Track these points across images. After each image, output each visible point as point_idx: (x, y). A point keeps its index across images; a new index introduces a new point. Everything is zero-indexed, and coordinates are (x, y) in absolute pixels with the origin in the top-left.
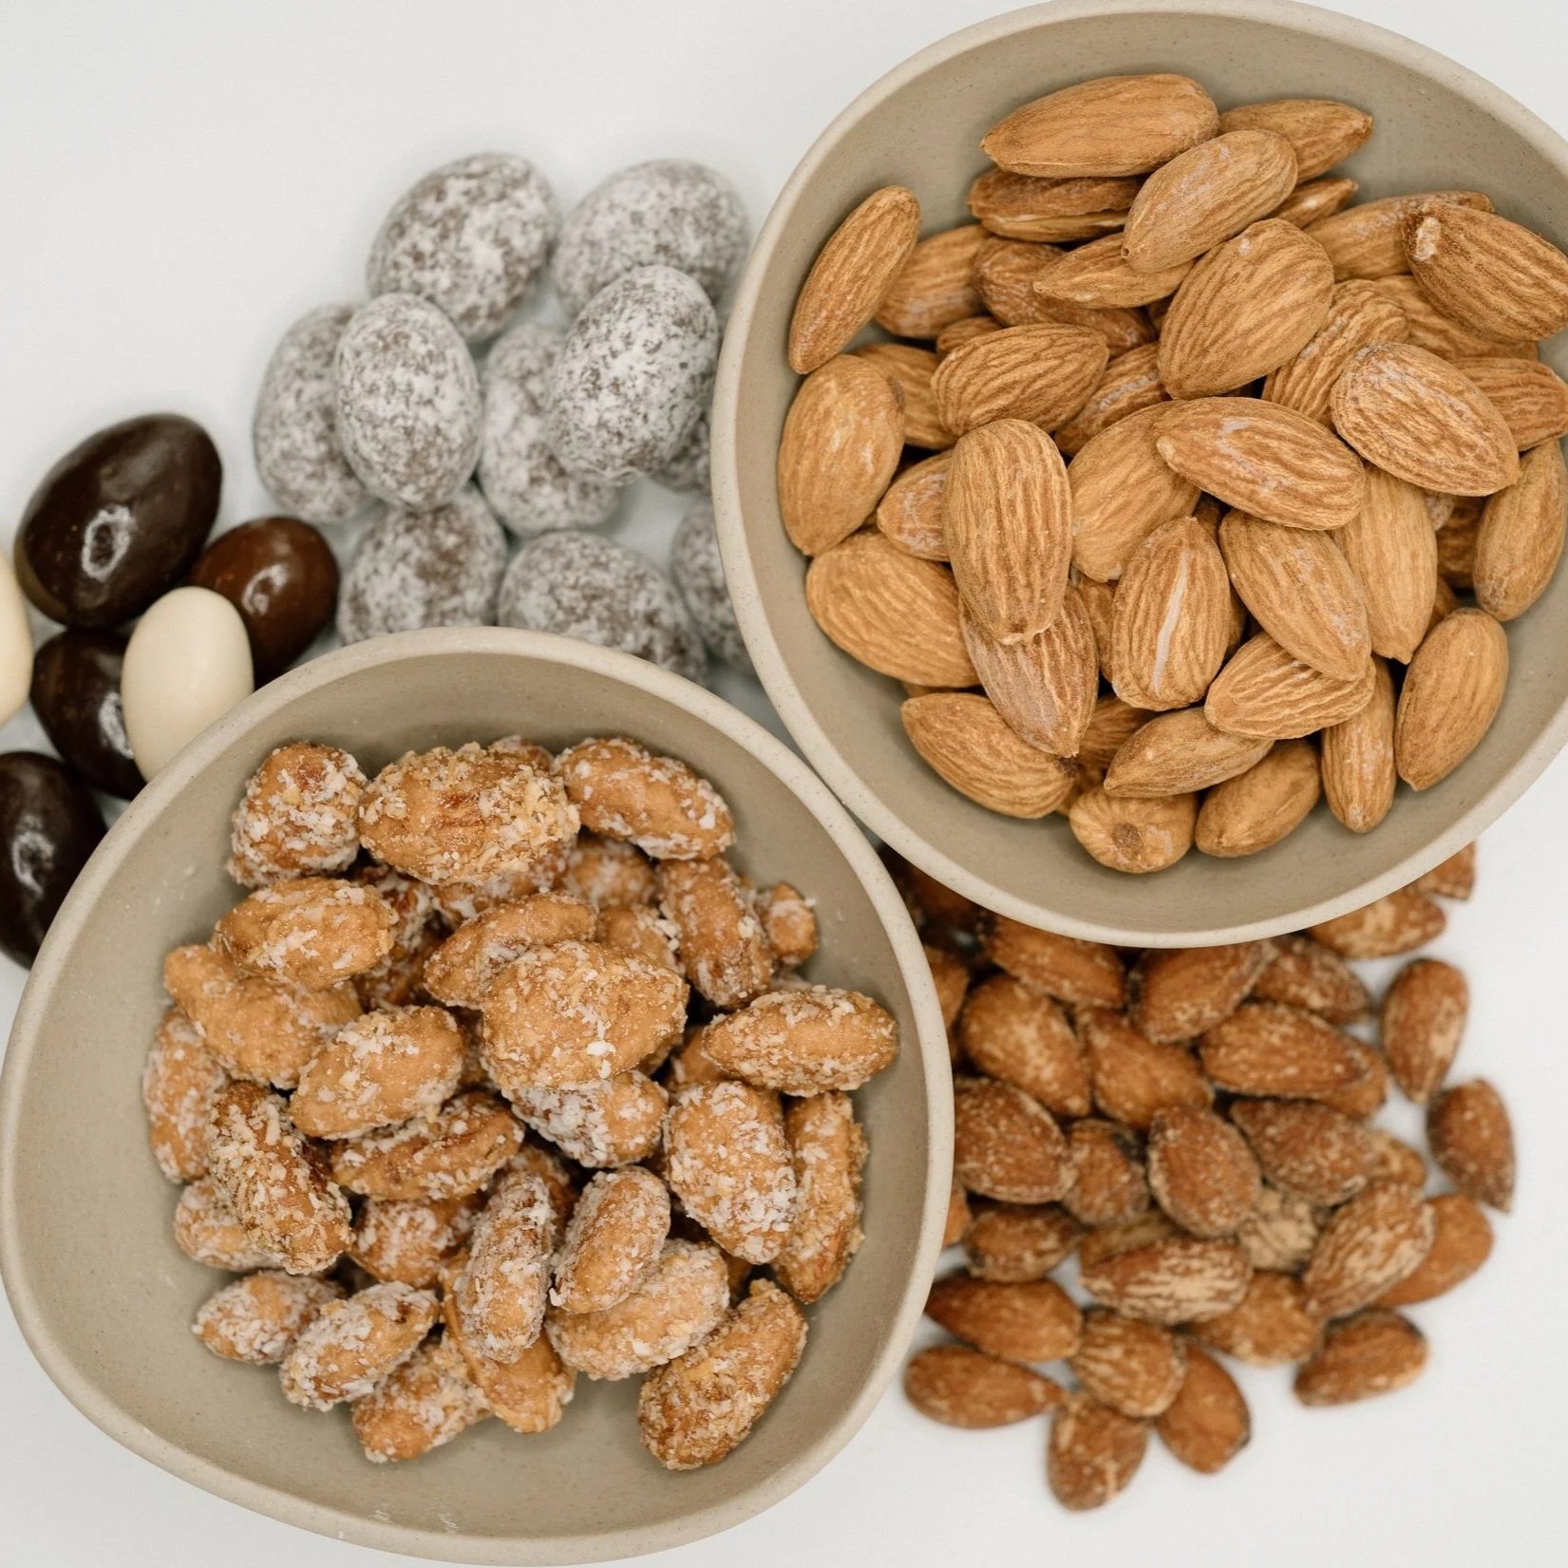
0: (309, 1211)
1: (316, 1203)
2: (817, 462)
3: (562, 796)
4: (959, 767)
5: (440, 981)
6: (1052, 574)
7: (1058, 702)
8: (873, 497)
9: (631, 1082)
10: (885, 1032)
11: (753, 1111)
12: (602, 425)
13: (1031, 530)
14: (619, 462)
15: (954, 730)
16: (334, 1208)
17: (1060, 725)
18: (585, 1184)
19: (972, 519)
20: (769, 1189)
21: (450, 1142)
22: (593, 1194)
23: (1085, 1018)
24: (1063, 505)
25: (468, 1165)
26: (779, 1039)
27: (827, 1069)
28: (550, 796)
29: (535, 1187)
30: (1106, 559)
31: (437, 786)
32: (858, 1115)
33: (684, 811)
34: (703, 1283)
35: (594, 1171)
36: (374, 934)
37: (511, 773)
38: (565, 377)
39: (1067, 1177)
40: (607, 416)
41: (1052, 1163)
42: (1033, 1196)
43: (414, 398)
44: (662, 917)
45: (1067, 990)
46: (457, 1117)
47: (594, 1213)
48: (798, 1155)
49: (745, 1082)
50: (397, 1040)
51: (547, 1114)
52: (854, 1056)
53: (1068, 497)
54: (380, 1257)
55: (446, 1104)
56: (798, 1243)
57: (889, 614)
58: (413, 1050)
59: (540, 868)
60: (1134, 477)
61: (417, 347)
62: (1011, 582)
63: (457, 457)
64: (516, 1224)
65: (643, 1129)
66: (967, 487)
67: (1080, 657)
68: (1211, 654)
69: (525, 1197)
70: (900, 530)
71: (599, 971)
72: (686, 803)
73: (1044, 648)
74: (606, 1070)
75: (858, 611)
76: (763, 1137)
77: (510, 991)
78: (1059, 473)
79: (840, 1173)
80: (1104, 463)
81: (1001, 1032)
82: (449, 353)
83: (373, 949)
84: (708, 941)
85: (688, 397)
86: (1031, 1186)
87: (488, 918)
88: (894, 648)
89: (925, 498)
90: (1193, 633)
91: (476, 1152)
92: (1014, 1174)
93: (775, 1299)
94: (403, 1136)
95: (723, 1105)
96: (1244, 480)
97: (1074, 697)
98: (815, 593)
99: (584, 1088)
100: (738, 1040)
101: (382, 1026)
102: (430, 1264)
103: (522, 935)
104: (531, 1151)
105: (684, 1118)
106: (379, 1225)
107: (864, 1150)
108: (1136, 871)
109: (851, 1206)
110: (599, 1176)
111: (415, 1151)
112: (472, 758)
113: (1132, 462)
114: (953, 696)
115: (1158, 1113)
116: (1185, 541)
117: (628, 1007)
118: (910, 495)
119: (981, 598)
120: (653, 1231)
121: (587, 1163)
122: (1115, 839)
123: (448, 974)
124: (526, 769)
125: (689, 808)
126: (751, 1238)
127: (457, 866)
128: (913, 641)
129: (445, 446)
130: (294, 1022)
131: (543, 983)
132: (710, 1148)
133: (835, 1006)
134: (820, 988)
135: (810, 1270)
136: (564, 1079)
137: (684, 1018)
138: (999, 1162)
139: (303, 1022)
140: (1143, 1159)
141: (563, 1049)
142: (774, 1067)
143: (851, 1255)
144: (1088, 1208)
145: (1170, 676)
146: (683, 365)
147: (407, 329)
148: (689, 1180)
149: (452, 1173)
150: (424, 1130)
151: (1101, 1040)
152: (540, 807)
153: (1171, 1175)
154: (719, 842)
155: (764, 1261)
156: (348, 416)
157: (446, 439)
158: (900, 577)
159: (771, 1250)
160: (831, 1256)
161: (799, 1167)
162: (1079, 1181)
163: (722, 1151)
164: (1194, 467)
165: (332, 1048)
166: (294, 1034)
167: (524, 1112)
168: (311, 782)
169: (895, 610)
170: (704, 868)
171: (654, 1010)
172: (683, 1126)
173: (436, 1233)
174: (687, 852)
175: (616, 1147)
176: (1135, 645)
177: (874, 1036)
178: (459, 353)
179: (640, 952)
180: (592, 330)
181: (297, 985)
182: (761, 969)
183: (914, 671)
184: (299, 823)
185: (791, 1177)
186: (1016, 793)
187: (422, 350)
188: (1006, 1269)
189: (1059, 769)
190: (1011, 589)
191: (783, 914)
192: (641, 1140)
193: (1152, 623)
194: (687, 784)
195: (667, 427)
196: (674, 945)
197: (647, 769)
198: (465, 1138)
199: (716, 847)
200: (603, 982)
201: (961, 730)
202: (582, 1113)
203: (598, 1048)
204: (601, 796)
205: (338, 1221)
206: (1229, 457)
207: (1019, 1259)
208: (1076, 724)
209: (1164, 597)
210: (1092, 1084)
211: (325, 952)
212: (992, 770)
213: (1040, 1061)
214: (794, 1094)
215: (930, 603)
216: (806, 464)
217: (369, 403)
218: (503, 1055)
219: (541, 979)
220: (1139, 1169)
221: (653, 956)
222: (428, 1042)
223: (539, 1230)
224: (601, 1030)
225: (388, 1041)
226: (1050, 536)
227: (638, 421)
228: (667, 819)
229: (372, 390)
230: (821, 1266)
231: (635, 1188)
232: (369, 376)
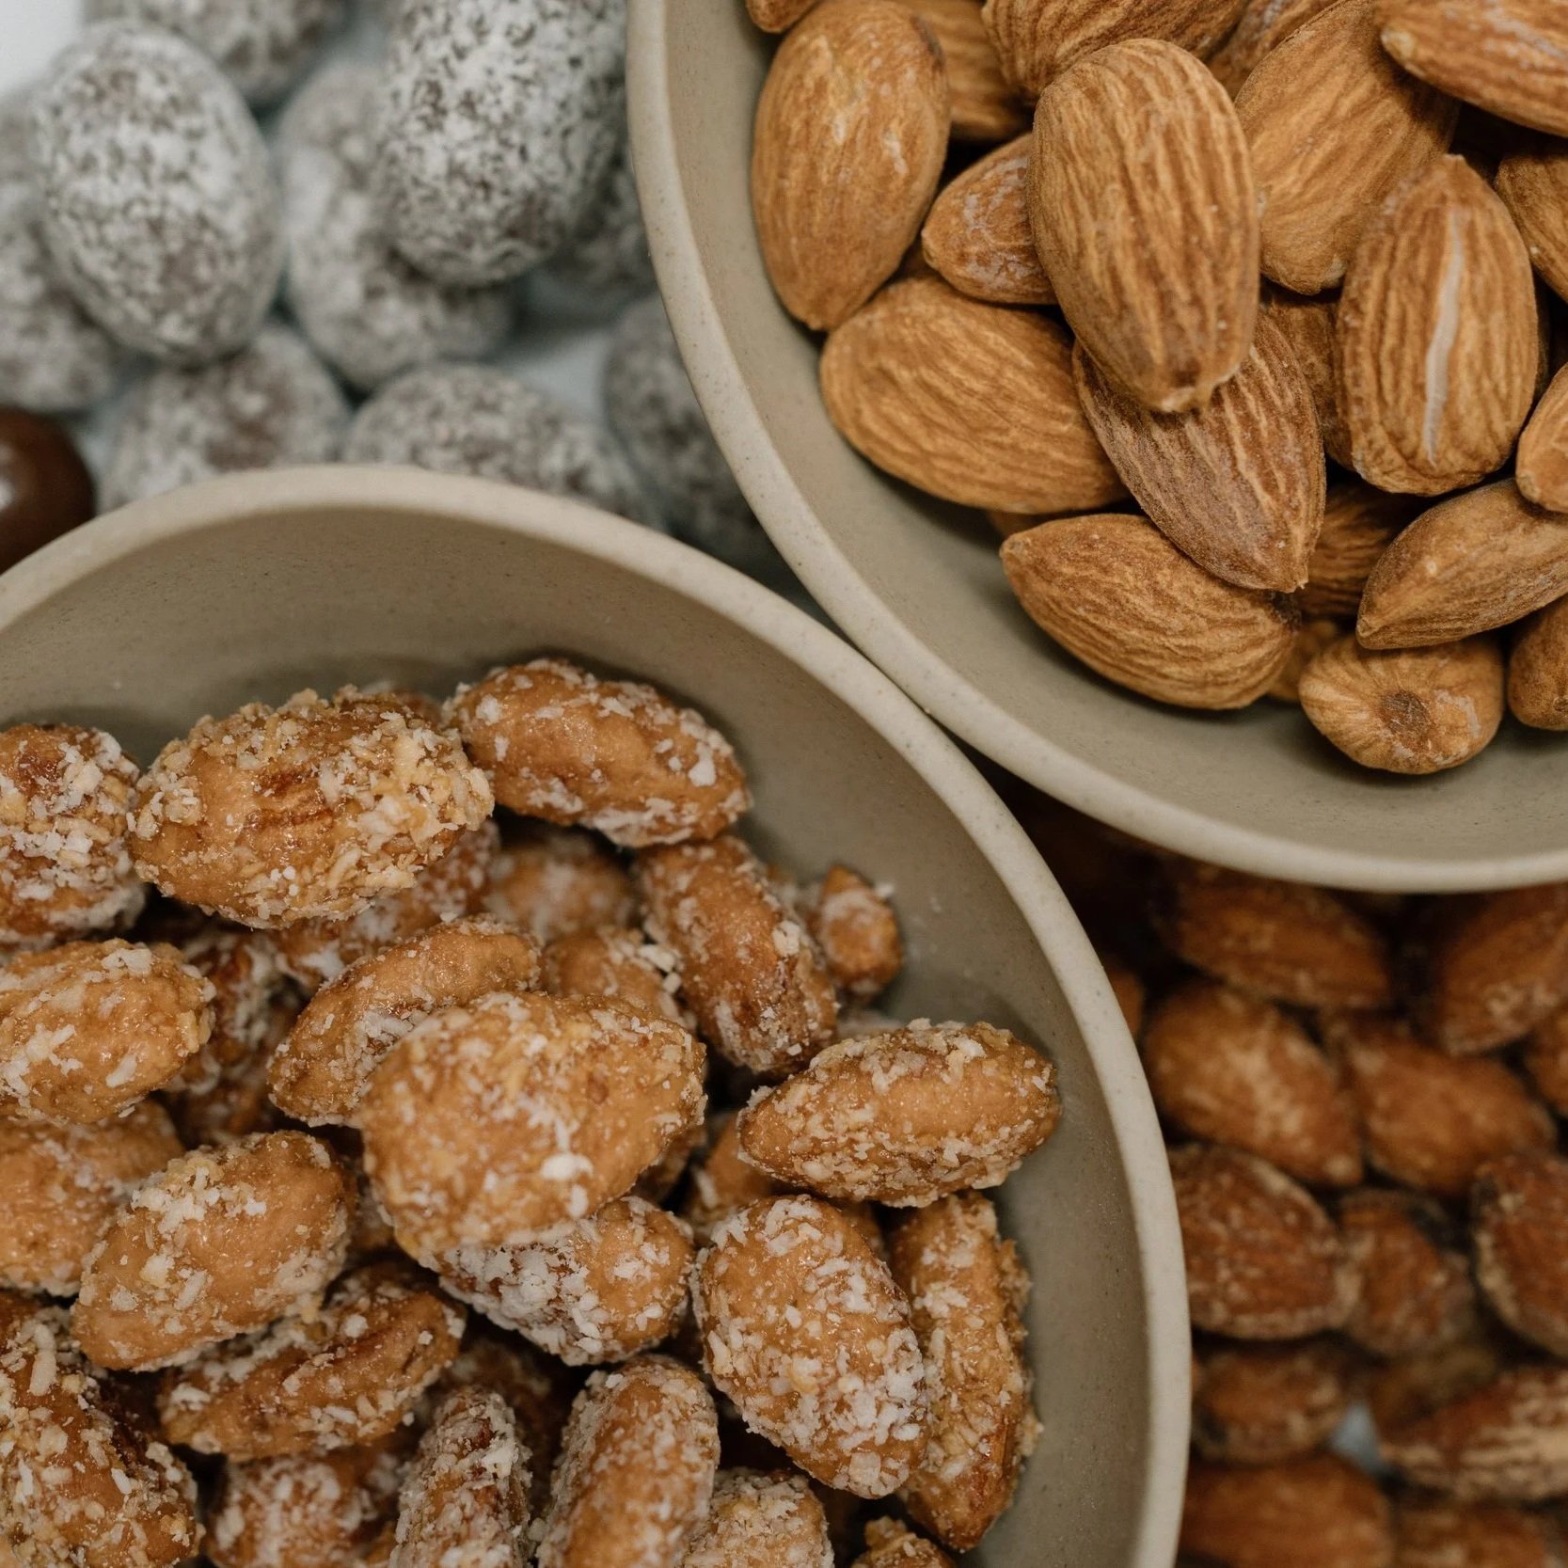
0: (112, 1499)
1: (123, 1482)
2: (813, 167)
3: (458, 757)
4: (1108, 635)
5: (292, 1086)
6: (1232, 277)
7: (1265, 498)
8: (910, 215)
9: (627, 1216)
10: (1040, 1083)
11: (837, 1243)
12: (455, 171)
13: (1188, 208)
14: (491, 233)
15: (1093, 572)
16: (161, 1486)
17: (1272, 538)
18: (574, 1395)
19: (1084, 207)
20: (880, 1371)
21: (341, 1353)
22: (588, 1414)
23: (1338, 1030)
24: (1236, 158)
25: (374, 1387)
26: (866, 1115)
27: (950, 1157)
28: (438, 757)
29: (490, 1412)
30: (1316, 249)
31: (248, 762)
32: (1006, 1227)
33: (662, 759)
34: (787, 1544)
35: (586, 1370)
36: (171, 1021)
37: (367, 727)
38: (388, 102)
39: (1348, 1288)
40: (461, 156)
41: (1322, 1271)
42: (1295, 1324)
43: (156, 171)
44: (648, 940)
45: (1305, 986)
46: (351, 1309)
47: (590, 1447)
48: (918, 1306)
49: (816, 1194)
50: (227, 1194)
51: (495, 1286)
52: (994, 1129)
53: (1242, 146)
54: (253, 1556)
55: (331, 1289)
56: (936, 1452)
57: (961, 401)
58: (256, 1208)
59: (441, 885)
60: (1346, 106)
61: (148, 88)
62: (1164, 299)
63: (241, 264)
64: (462, 1481)
65: (657, 1293)
66: (1067, 157)
67: (1291, 420)
68: (1518, 381)
69: (474, 1431)
70: (963, 258)
71: (550, 1037)
72: (665, 745)
73: (1230, 413)
74: (578, 1202)
75: (908, 403)
76: (858, 1284)
77: (400, 1087)
78: (1222, 109)
79: (990, 1327)
80: (1291, 89)
81: (1209, 1067)
82: (208, 100)
83: (171, 1046)
84: (726, 967)
85: (588, 115)
86: (1291, 1310)
87: (360, 973)
88: (976, 457)
89: (997, 200)
90: (1486, 346)
91: (386, 1363)
92: (1265, 1294)
93: (910, 1551)
94: (267, 1351)
95: (784, 1238)
96: (1544, 71)
97: (1291, 486)
98: (836, 389)
99: (547, 1236)
100: (796, 1125)
101: (202, 1173)
102: (336, 1556)
103: (417, 992)
104: (481, 1349)
105: (721, 1267)
106: (245, 1503)
107: (1023, 1283)
108: (1426, 769)
109: (1016, 1381)
110: (595, 1378)
111: (286, 1374)
112: (304, 713)
113: (1339, 80)
114: (1084, 519)
115: (1483, 1170)
116: (1450, 193)
117: (605, 1092)
118: (973, 200)
119: (1115, 336)
120: (692, 1468)
121: (572, 1360)
122: (1387, 719)
123: (303, 1075)
124: (394, 719)
125: (669, 754)
126: (857, 1458)
127: (294, 890)
128: (1006, 440)
129: (219, 247)
130: (68, 1184)
131: (455, 1068)
132: (772, 1312)
133: (951, 1049)
134: (920, 1024)
135: (962, 1498)
136: (511, 1226)
137: (702, 1101)
138: (1238, 1277)
139: (83, 1181)
140: (1466, 1246)
141: (501, 1175)
142: (862, 1163)
143: (1024, 1460)
144: (1382, 1330)
145: (1454, 425)
146: (575, 62)
147: (130, 64)
148: (742, 1371)
149: (350, 1404)
150: (299, 1337)
151: (1369, 1062)
152: (422, 776)
153: (1516, 1268)
154: (727, 805)
155: (883, 1492)
156: (56, 213)
157: (219, 234)
158: (973, 338)
159: (895, 1473)
160: (994, 1469)
161: (921, 1325)
162: (1368, 1291)
163: (793, 1316)
164: (1451, 60)
165: (125, 1219)
166: (69, 1204)
167: (459, 1286)
168: (42, 781)
169: (971, 392)
170: (707, 853)
171: (649, 1092)
172: (722, 1281)
173: (341, 1505)
174: (677, 828)
175: (617, 1328)
176: (1387, 382)
177: (1023, 1092)
178: (223, 100)
179: (617, 999)
180: (423, 23)
181: (59, 1123)
182: (818, 1004)
183: (1013, 489)
184: (32, 853)
185: (913, 1346)
186: (1206, 666)
187: (160, 95)
188: (1262, 1444)
189: (1274, 617)
190: (1167, 312)
191: (842, 914)
192: (655, 1312)
193: (1413, 337)
194: (663, 716)
195: (561, 168)
196: (673, 983)
197: (594, 698)
198: (365, 1344)
199: (722, 816)
200: (557, 1053)
201: (1105, 571)
202: (553, 1279)
203: (561, 1167)
204: (525, 751)
205: (168, 1510)
206: (1511, 37)
207: (1282, 1427)
208: (1299, 533)
209: (1429, 291)
210: (1362, 1131)
211: (92, 1061)
212: (1163, 632)
213: (1278, 1107)
214: (897, 1204)
215: (1026, 373)
216: (795, 174)
217: (84, 186)
218: (399, 1197)
219: (451, 1060)
220: (1458, 1262)
221: (638, 1003)
222: (281, 1190)
223: (503, 1486)
224: (563, 1135)
225: (213, 1196)
226: (1221, 216)
227: (512, 159)
228: (636, 776)
229: (87, 165)
230: (980, 1487)
231: (655, 1394)
232: (79, 144)
